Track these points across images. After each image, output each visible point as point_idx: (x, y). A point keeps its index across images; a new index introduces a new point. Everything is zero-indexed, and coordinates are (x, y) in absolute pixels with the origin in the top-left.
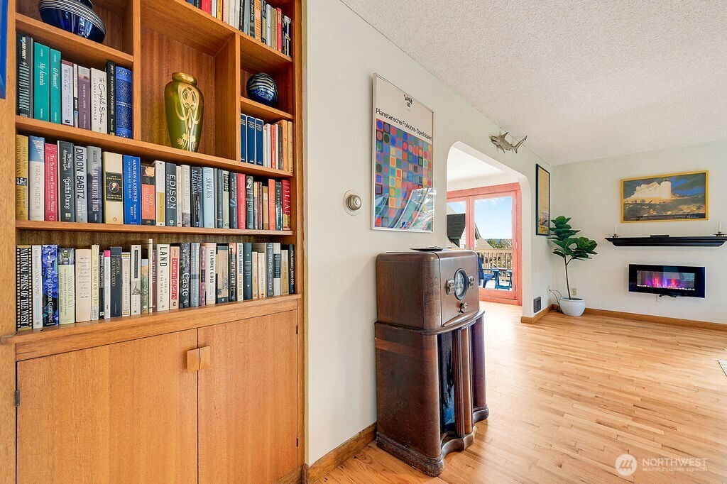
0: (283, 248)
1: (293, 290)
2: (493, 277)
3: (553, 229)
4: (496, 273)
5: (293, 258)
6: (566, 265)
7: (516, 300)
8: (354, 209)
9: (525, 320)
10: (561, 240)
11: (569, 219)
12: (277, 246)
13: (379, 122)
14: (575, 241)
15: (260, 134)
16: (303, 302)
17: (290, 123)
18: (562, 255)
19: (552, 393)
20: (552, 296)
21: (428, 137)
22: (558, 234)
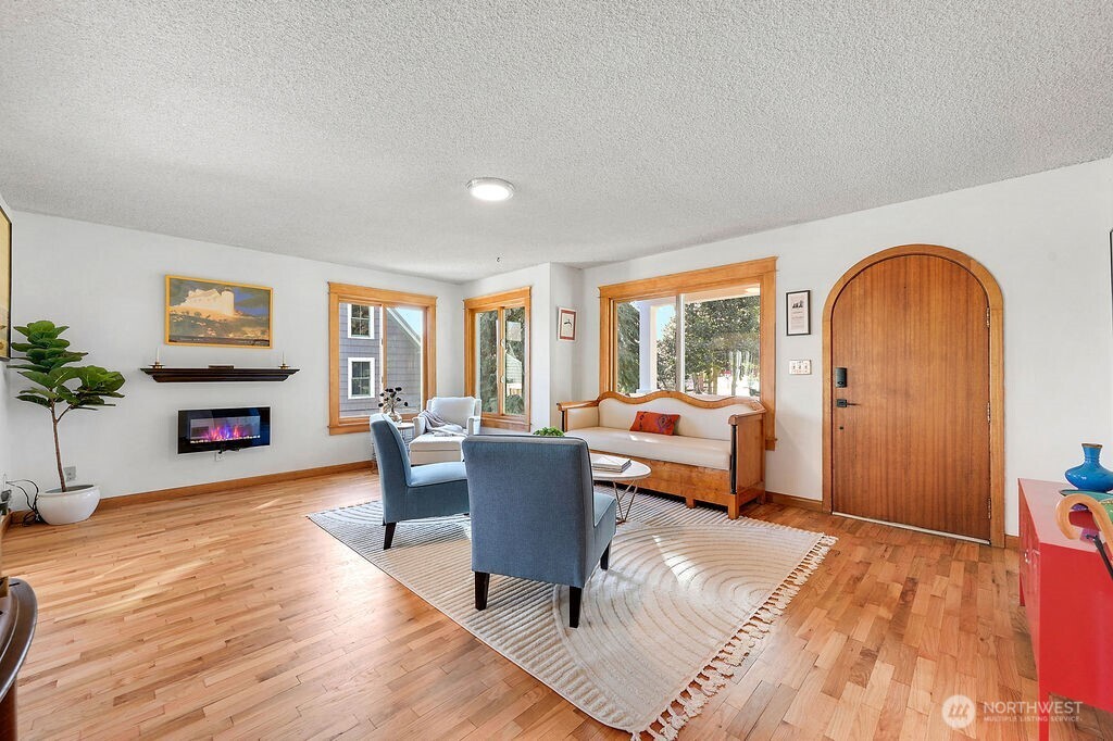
3: (19, 347)
6: (55, 422)
10: (42, 371)
11: (64, 328)
18: (44, 402)
22: (36, 358)
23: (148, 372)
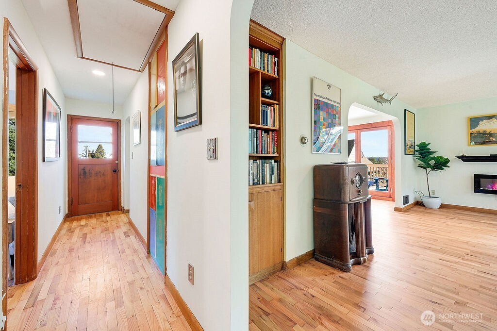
0: (275, 162)
1: (279, 181)
2: (375, 183)
3: (417, 151)
4: (377, 181)
5: (279, 167)
6: (427, 174)
7: (391, 198)
8: (304, 143)
9: (396, 209)
10: (424, 158)
11: (429, 144)
12: (273, 161)
13: (315, 99)
14: (433, 158)
15: (267, 112)
16: (283, 187)
17: (278, 106)
18: (423, 168)
19: (413, 246)
20: (417, 195)
21: (339, 103)
22: (421, 154)
23: (459, 158)
